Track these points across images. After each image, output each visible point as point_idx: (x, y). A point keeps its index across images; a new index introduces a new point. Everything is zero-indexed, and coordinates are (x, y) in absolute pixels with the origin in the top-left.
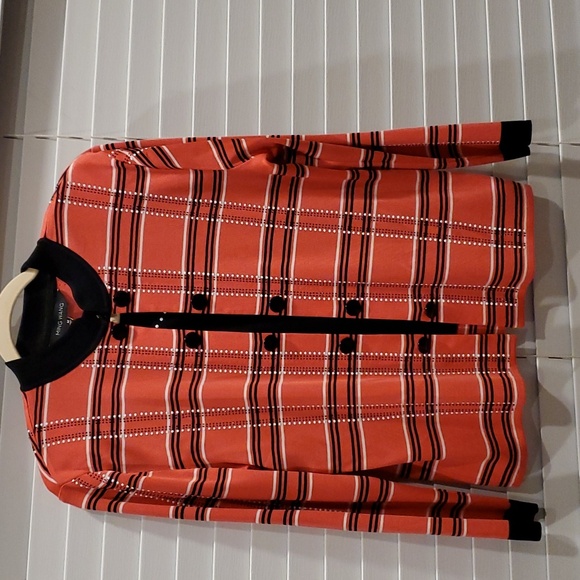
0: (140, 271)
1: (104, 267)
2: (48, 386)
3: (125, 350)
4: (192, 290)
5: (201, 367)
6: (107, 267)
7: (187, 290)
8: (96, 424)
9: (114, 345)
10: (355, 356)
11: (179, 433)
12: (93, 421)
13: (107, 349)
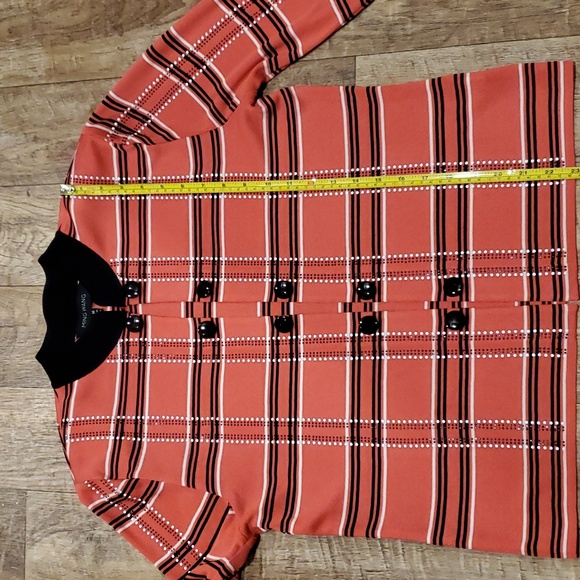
0: (150, 259)
1: (116, 259)
2: (76, 383)
3: (145, 342)
4: (201, 277)
5: (219, 358)
6: (119, 259)
7: (195, 277)
8: (120, 423)
9: (134, 338)
10: (380, 337)
11: (198, 443)
12: (118, 420)
13: (128, 343)
